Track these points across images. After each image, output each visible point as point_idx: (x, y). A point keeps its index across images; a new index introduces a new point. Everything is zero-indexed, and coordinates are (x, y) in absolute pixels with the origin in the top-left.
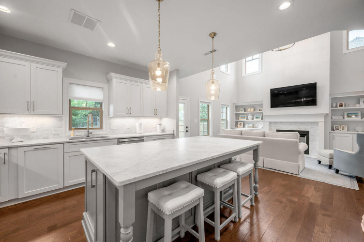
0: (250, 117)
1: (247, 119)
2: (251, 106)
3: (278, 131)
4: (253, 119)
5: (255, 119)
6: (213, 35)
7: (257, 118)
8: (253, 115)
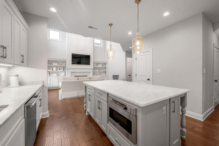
0: (55, 69)
1: (52, 70)
2: (55, 62)
3: (75, 76)
4: (57, 70)
5: (58, 70)
6: (111, 25)
7: (60, 69)
8: (57, 67)
